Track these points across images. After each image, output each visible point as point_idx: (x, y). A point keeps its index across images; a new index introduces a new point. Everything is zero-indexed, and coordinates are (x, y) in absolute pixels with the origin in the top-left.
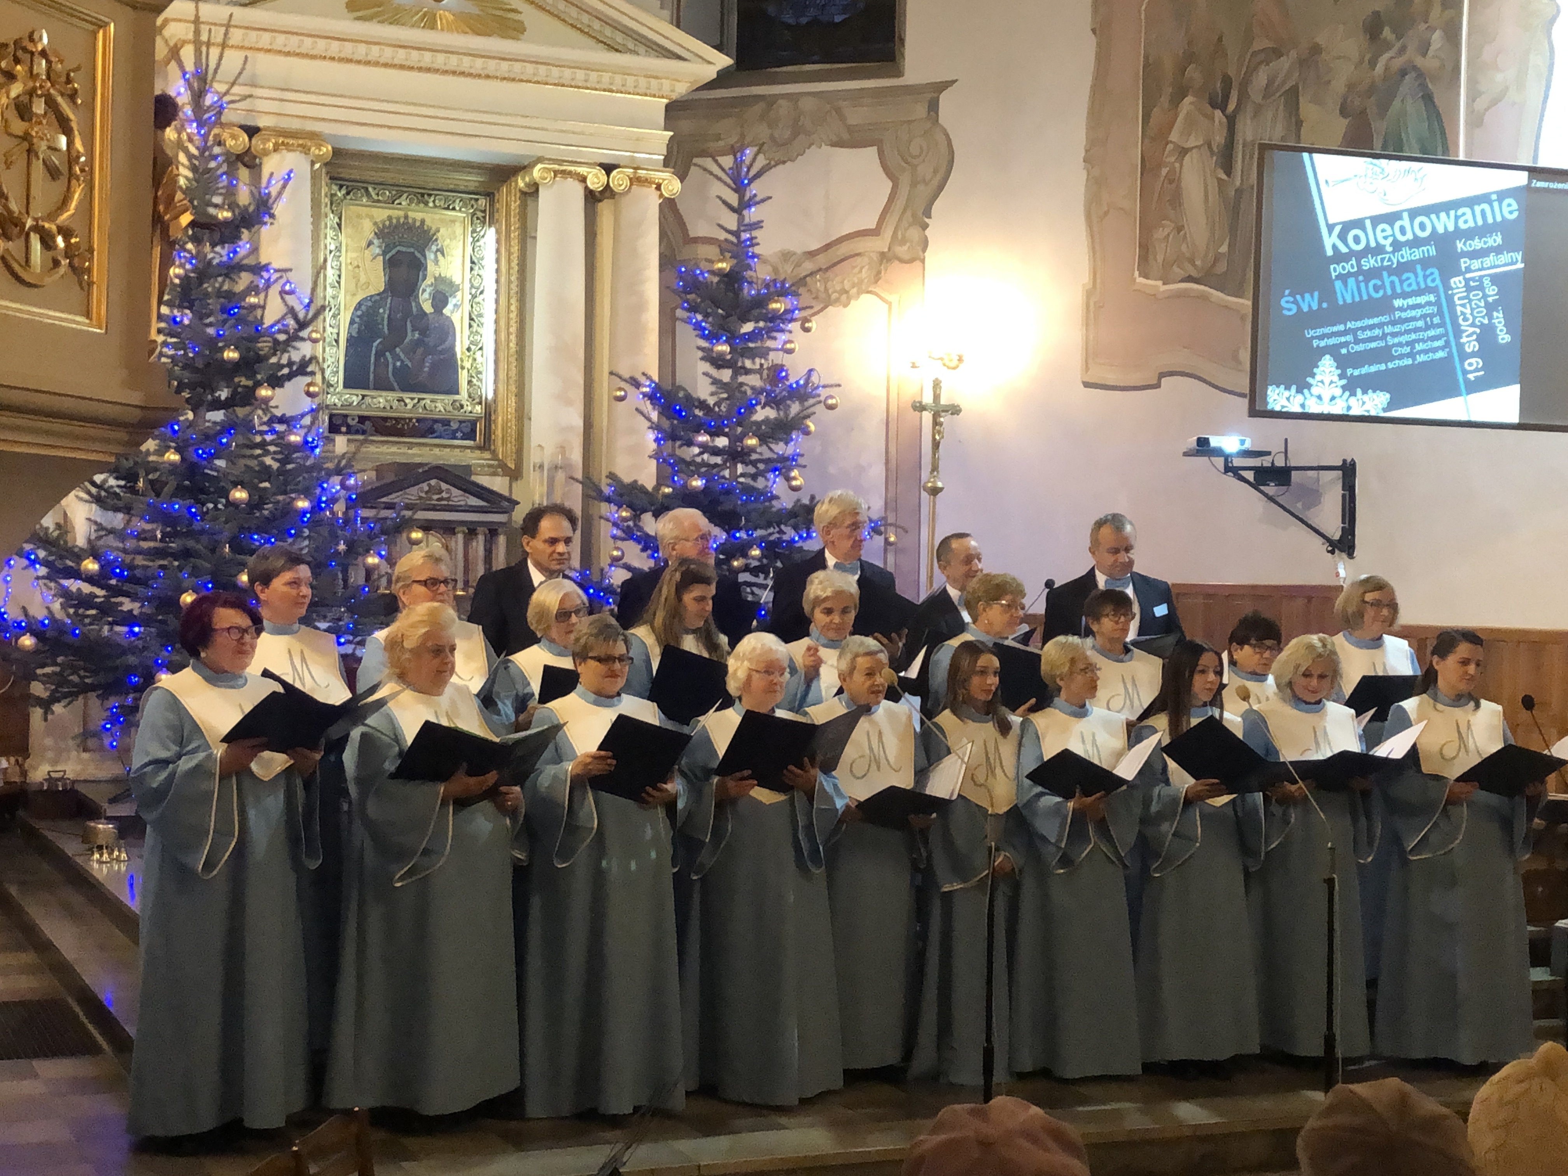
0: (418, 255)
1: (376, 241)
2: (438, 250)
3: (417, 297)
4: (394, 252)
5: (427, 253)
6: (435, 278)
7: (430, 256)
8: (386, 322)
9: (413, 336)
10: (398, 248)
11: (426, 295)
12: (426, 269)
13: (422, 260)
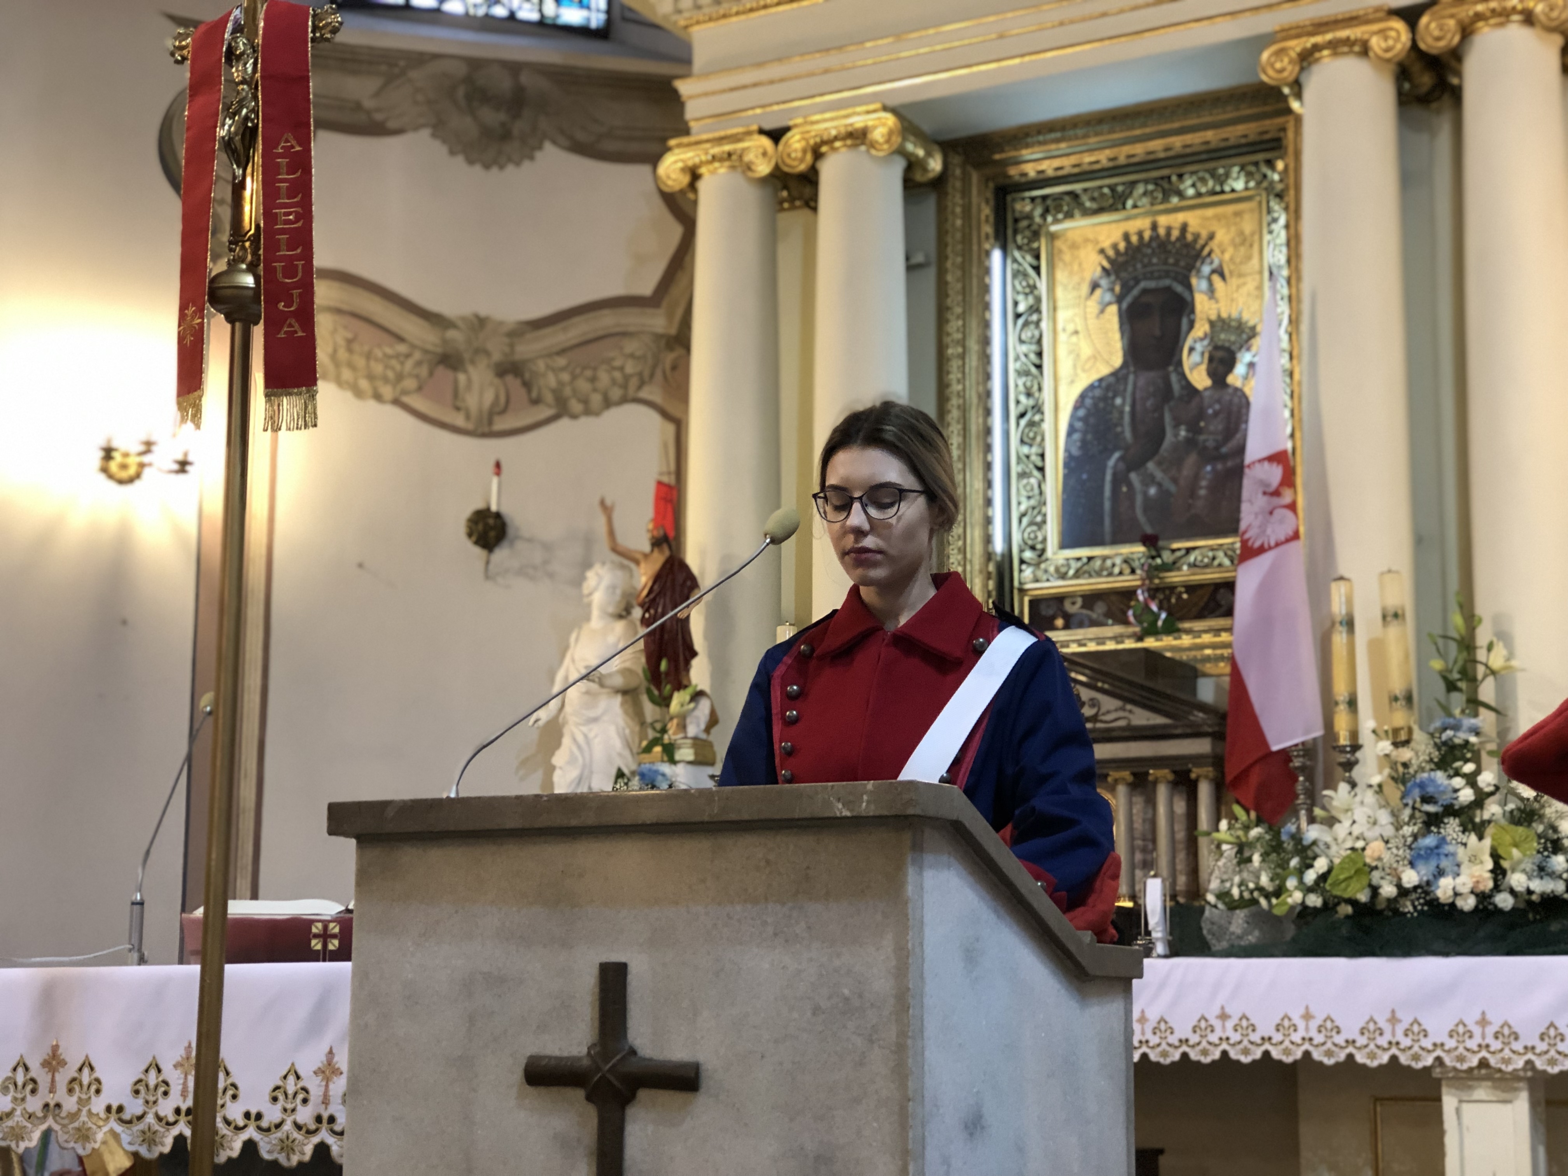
0: (1179, 288)
1: (1104, 282)
2: (1213, 271)
3: (1180, 363)
4: (1135, 292)
5: (1194, 281)
6: (1212, 324)
7: (1199, 284)
8: (1127, 419)
9: (1176, 435)
10: (1143, 284)
11: (1196, 357)
12: (1193, 311)
13: (1186, 295)
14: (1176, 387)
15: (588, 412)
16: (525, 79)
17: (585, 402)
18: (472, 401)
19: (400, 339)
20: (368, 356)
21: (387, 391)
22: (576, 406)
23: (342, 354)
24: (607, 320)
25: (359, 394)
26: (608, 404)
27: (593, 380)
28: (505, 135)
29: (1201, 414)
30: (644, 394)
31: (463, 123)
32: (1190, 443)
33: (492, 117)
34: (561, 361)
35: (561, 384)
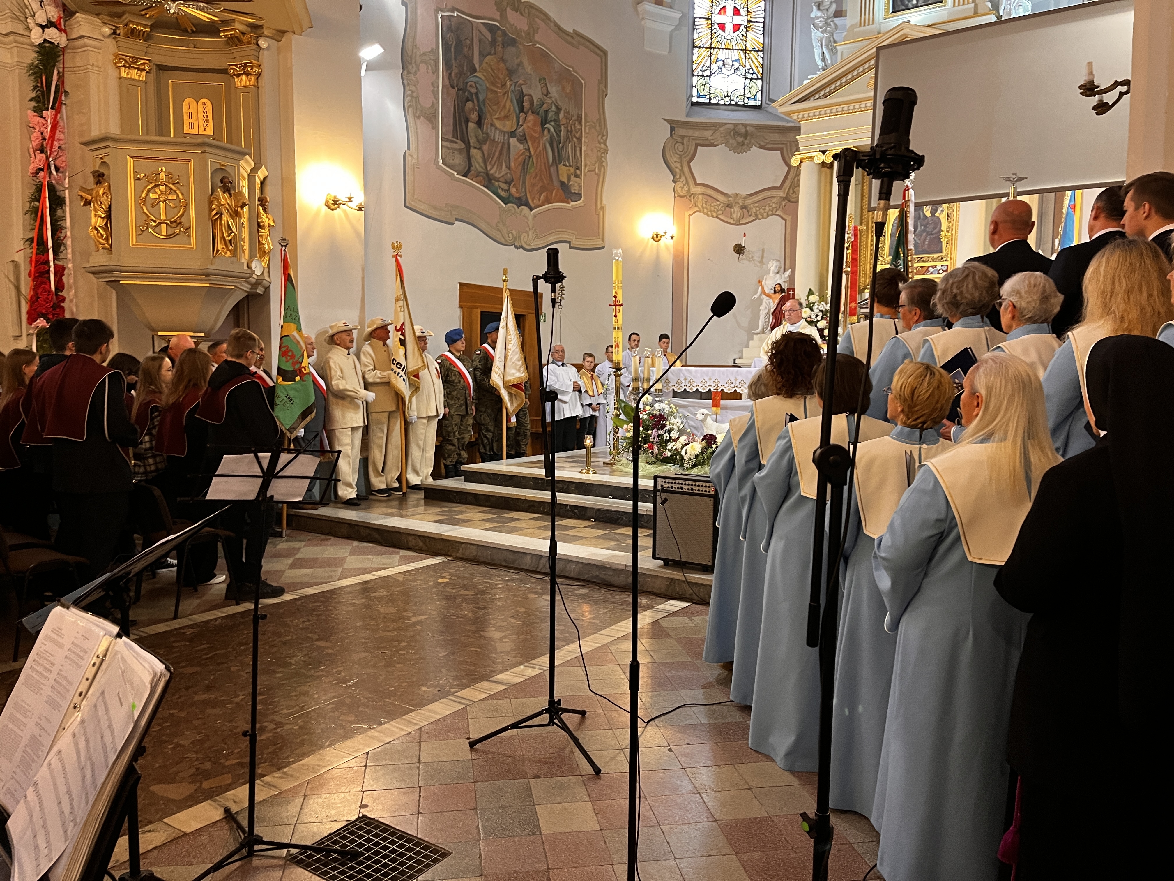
9: (921, 228)
14: (922, 216)
15: (763, 218)
16: (748, 128)
17: (762, 215)
18: (735, 216)
19: (718, 201)
20: (710, 205)
21: (714, 214)
22: (760, 217)
23: (704, 206)
24: (768, 193)
25: (708, 216)
26: (768, 216)
27: (764, 209)
28: (743, 144)
29: (928, 223)
30: (777, 213)
31: (732, 141)
32: (924, 231)
33: (740, 139)
34: (757, 205)
35: (757, 211)
